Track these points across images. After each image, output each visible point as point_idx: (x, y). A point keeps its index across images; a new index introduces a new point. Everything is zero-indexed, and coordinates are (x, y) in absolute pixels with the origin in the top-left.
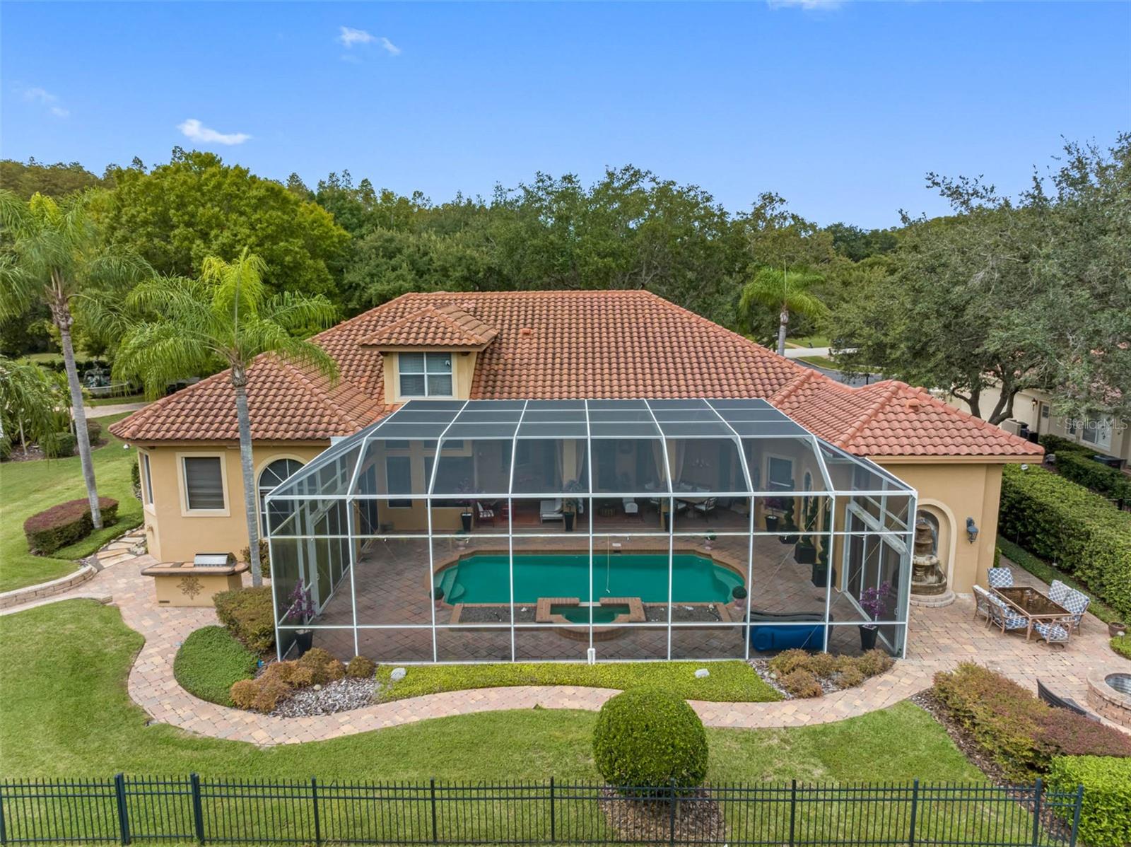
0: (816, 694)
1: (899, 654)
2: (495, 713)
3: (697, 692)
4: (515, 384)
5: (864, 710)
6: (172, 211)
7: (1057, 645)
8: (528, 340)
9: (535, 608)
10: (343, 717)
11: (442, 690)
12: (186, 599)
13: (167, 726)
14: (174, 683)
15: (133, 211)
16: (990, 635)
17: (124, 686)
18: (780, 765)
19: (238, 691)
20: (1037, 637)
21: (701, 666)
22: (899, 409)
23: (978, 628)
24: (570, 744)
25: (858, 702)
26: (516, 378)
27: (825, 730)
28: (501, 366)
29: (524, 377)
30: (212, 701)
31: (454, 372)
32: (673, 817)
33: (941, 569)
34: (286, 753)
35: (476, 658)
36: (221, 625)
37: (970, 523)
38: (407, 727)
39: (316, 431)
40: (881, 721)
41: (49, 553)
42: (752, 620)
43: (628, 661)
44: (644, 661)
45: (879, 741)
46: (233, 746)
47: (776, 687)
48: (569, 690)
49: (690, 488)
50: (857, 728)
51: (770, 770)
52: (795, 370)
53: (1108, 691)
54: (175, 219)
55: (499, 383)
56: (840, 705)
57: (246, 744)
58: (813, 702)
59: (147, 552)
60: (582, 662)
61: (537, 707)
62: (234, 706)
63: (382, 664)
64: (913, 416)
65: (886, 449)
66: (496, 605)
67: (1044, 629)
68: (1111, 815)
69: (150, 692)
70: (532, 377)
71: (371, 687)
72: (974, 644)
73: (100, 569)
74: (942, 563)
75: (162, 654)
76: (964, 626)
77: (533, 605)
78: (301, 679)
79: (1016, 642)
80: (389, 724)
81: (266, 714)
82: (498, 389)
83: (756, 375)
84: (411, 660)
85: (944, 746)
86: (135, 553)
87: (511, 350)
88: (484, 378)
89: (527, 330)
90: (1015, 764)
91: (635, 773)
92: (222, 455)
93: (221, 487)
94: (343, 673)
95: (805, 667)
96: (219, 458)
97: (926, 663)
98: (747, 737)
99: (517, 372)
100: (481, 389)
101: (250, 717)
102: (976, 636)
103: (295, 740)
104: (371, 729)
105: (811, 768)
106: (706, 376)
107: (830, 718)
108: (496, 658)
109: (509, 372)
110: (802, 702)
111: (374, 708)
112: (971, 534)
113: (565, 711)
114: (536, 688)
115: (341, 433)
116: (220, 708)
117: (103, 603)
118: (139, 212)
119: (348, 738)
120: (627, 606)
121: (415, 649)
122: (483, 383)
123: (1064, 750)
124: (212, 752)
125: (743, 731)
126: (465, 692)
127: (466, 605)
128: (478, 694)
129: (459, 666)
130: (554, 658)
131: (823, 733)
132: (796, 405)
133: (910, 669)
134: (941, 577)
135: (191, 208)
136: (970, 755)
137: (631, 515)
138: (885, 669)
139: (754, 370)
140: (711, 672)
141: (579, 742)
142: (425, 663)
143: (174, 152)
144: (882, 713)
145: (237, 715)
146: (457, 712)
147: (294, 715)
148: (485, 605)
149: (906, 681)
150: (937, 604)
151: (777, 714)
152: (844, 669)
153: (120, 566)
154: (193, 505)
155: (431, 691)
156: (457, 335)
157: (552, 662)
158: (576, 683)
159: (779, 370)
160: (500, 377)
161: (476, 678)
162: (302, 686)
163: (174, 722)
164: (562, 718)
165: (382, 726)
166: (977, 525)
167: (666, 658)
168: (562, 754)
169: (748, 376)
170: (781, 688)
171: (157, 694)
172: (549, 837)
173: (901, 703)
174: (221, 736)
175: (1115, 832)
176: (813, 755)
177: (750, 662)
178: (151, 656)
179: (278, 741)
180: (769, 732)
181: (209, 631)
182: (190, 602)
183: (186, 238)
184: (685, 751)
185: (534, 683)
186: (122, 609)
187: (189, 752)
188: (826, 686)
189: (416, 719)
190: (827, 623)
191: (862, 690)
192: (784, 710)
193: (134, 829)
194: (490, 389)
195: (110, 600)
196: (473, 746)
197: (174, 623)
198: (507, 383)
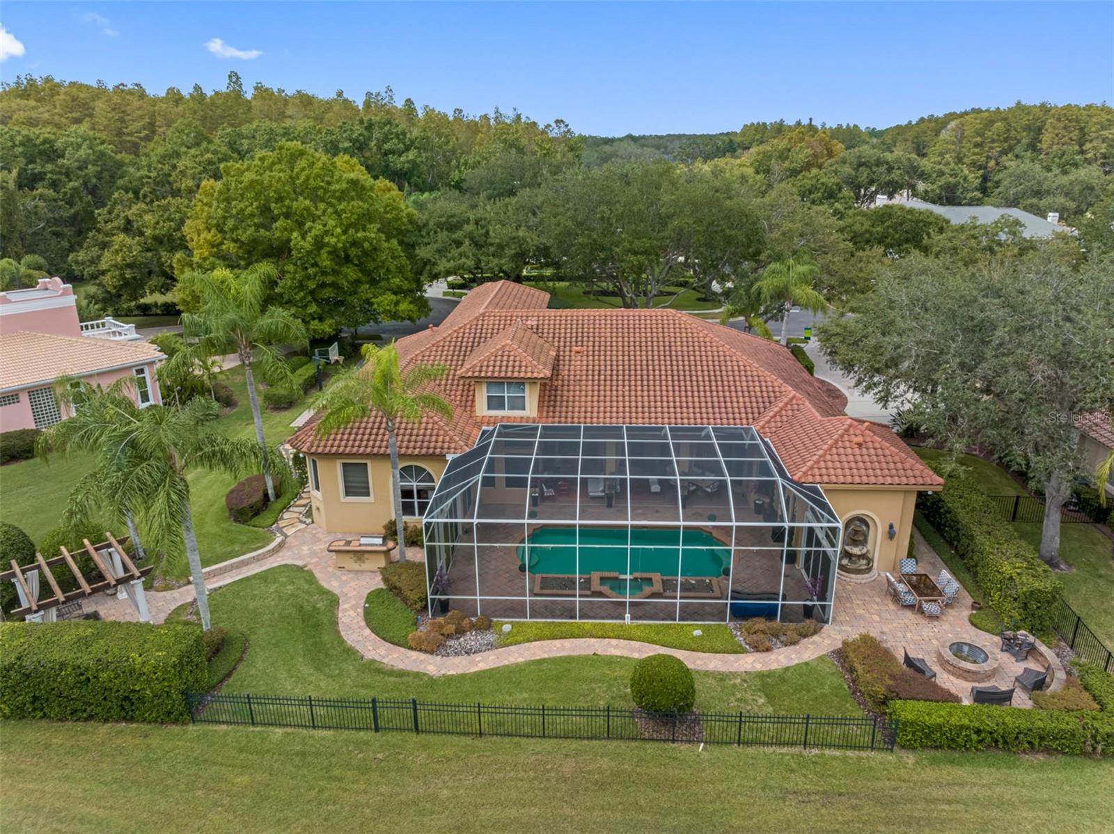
0: (768, 650)
1: (827, 622)
2: (569, 657)
3: (694, 646)
4: (571, 398)
5: (796, 662)
6: (273, 205)
7: (933, 618)
8: (579, 358)
9: (590, 579)
10: (478, 657)
11: (535, 640)
12: (356, 566)
13: (374, 661)
14: (368, 631)
15: (242, 205)
16: (892, 607)
17: (338, 632)
18: (739, 696)
19: (413, 640)
20: (921, 611)
21: (698, 627)
22: (847, 444)
23: (886, 602)
24: (616, 679)
25: (793, 656)
26: (571, 393)
27: (770, 674)
28: (560, 382)
29: (577, 393)
30: (396, 644)
31: (527, 394)
32: (674, 725)
33: (870, 556)
34: (449, 680)
35: (554, 617)
36: (384, 587)
37: (891, 527)
38: (517, 665)
39: (435, 448)
40: (805, 669)
41: (245, 522)
42: (732, 598)
43: (651, 622)
44: (662, 622)
45: (800, 682)
46: (418, 675)
47: (743, 643)
48: (614, 642)
49: (700, 471)
50: (789, 674)
51: (733, 699)
52: (783, 389)
53: (949, 655)
54: (276, 212)
55: (559, 398)
56: (781, 658)
57: (425, 674)
58: (765, 655)
59: (313, 522)
60: (622, 621)
61: (594, 654)
62: (411, 648)
63: (495, 619)
64: (857, 451)
65: (834, 479)
66: (563, 576)
67: (926, 606)
68: (914, 734)
69: (355, 636)
70: (583, 393)
71: (491, 637)
72: (879, 615)
73: (286, 536)
74: (871, 551)
75: (354, 608)
76: (877, 599)
77: (588, 576)
78: (449, 632)
79: (908, 613)
80: (506, 663)
81: (432, 654)
82: (558, 403)
83: (752, 393)
84: (513, 617)
85: (841, 687)
86: (304, 522)
87: (567, 367)
88: (547, 393)
89: (579, 348)
90: (874, 701)
91: (654, 704)
92: (369, 462)
93: (368, 483)
94: (473, 626)
95: (764, 632)
96: (366, 464)
97: (843, 628)
98: (722, 677)
99: (571, 388)
100: (546, 403)
101: (423, 656)
102: (884, 608)
103: (452, 672)
104: (496, 666)
105: (757, 698)
106: (715, 393)
107: (774, 666)
108: (566, 617)
109: (566, 388)
110: (758, 655)
111: (496, 651)
112: (891, 534)
113: (612, 657)
114: (593, 640)
115: (452, 450)
116: (402, 649)
117: (302, 568)
118: (246, 207)
119: (484, 672)
120: (650, 579)
121: (515, 610)
122: (547, 398)
123: (900, 696)
124: (405, 679)
125: (720, 673)
126: (550, 641)
127: (545, 575)
128: (558, 643)
129: (544, 623)
130: (603, 618)
131: (768, 676)
132: (780, 424)
133: (832, 632)
134: (870, 561)
135: (287, 202)
136: (854, 693)
137: (656, 493)
138: (815, 632)
139: (751, 388)
140: (703, 632)
141: (622, 678)
142: (522, 620)
143: (230, 76)
144: (807, 664)
145: (414, 654)
146: (546, 656)
147: (448, 655)
148: (555, 576)
149: (827, 641)
150: (863, 581)
151: (741, 662)
152: (788, 633)
153: (298, 534)
154: (348, 493)
155: (528, 641)
156: (529, 369)
157: (602, 621)
158: (618, 637)
159: (771, 389)
160: (559, 393)
161: (556, 633)
162: (449, 637)
163: (378, 658)
164: (610, 661)
165: (502, 664)
166: (896, 528)
167: (675, 620)
168: (611, 685)
169: (746, 394)
170: (747, 643)
171: (361, 638)
172: (606, 735)
173: (820, 657)
174: (409, 669)
175: (915, 741)
176: (759, 690)
177: (729, 624)
178: (346, 610)
179: (443, 672)
180: (734, 675)
181: (378, 592)
182: (360, 569)
183: (286, 229)
184: (682, 693)
185: (592, 636)
186: (314, 571)
187: (392, 679)
188: (776, 644)
189: (521, 660)
190: (780, 602)
191: (798, 647)
192: (747, 660)
193: (381, 723)
194: (552, 403)
195: (305, 566)
196: (558, 678)
197: (352, 584)
198: (565, 398)
